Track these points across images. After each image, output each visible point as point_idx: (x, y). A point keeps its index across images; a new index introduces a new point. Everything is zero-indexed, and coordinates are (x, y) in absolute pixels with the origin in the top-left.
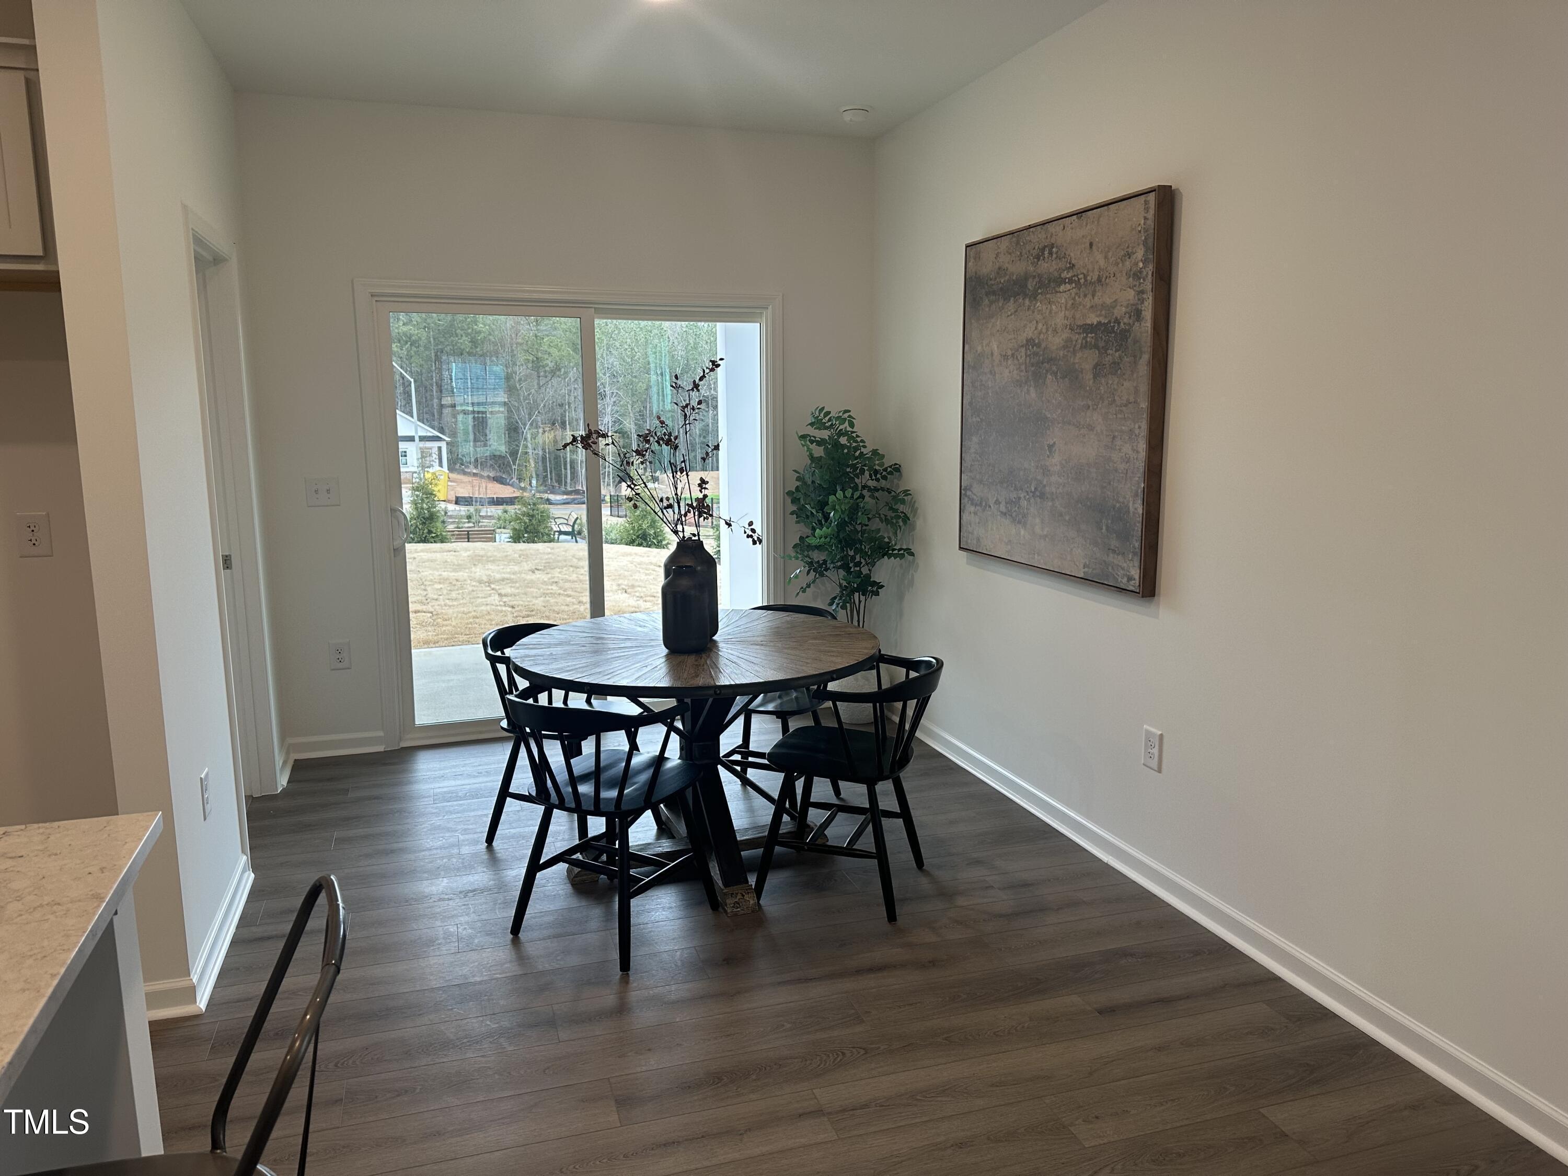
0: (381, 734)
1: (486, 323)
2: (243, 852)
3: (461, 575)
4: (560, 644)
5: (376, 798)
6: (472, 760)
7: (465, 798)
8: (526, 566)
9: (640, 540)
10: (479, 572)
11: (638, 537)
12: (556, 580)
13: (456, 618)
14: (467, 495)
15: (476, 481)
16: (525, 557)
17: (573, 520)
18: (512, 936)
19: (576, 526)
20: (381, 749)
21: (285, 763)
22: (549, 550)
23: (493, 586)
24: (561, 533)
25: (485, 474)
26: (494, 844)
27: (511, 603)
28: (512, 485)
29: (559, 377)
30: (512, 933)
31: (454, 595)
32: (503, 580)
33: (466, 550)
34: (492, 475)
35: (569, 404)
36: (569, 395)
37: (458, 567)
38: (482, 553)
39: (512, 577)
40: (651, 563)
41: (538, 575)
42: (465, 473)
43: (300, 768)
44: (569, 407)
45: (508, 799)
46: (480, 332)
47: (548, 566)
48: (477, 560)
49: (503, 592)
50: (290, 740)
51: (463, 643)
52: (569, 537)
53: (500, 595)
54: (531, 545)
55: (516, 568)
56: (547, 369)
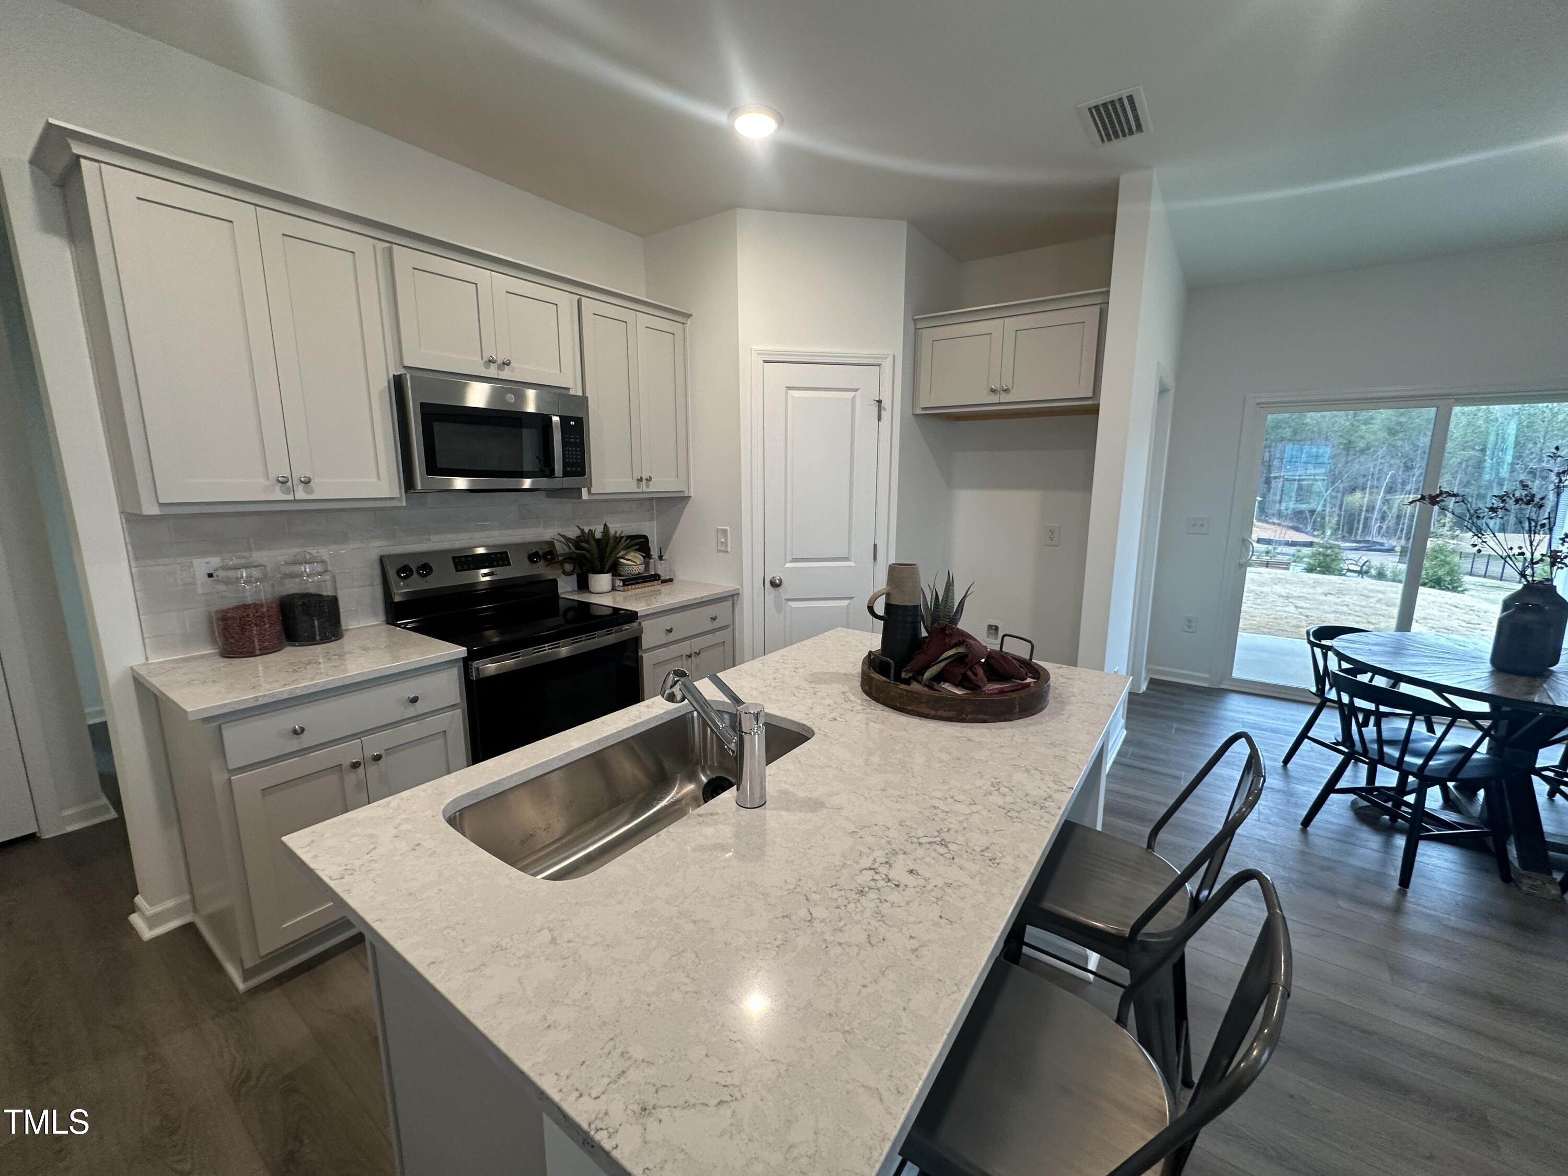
0: (1207, 676)
1: (1312, 418)
2: (1123, 718)
3: (1266, 589)
4: (1377, 644)
5: (1202, 712)
6: (1273, 709)
7: (1266, 730)
8: (1320, 590)
9: (1433, 584)
10: (1279, 589)
11: (1431, 581)
12: (1347, 603)
13: (1260, 616)
14: (1267, 538)
15: (1279, 529)
16: (1317, 583)
17: (1363, 562)
18: (1301, 827)
19: (1364, 567)
20: (1206, 685)
21: (1146, 678)
22: (1341, 581)
23: (1290, 600)
24: (1349, 570)
25: (1286, 524)
26: (1289, 765)
27: (1306, 614)
28: (1306, 533)
29: (1367, 454)
30: (1302, 824)
31: (1259, 601)
32: (1299, 597)
33: (1269, 574)
34: (1290, 524)
35: (1373, 474)
36: (1374, 468)
37: (1264, 584)
38: (1282, 577)
39: (1308, 596)
40: (1446, 603)
41: (1330, 598)
42: (1268, 523)
43: (1152, 682)
44: (1372, 477)
45: (1306, 740)
46: (1306, 424)
47: (1340, 592)
48: (1278, 581)
49: (1299, 605)
50: (1150, 666)
51: (1264, 633)
52: (1357, 575)
53: (1296, 607)
54: (1325, 576)
55: (1311, 591)
56: (1357, 449)
